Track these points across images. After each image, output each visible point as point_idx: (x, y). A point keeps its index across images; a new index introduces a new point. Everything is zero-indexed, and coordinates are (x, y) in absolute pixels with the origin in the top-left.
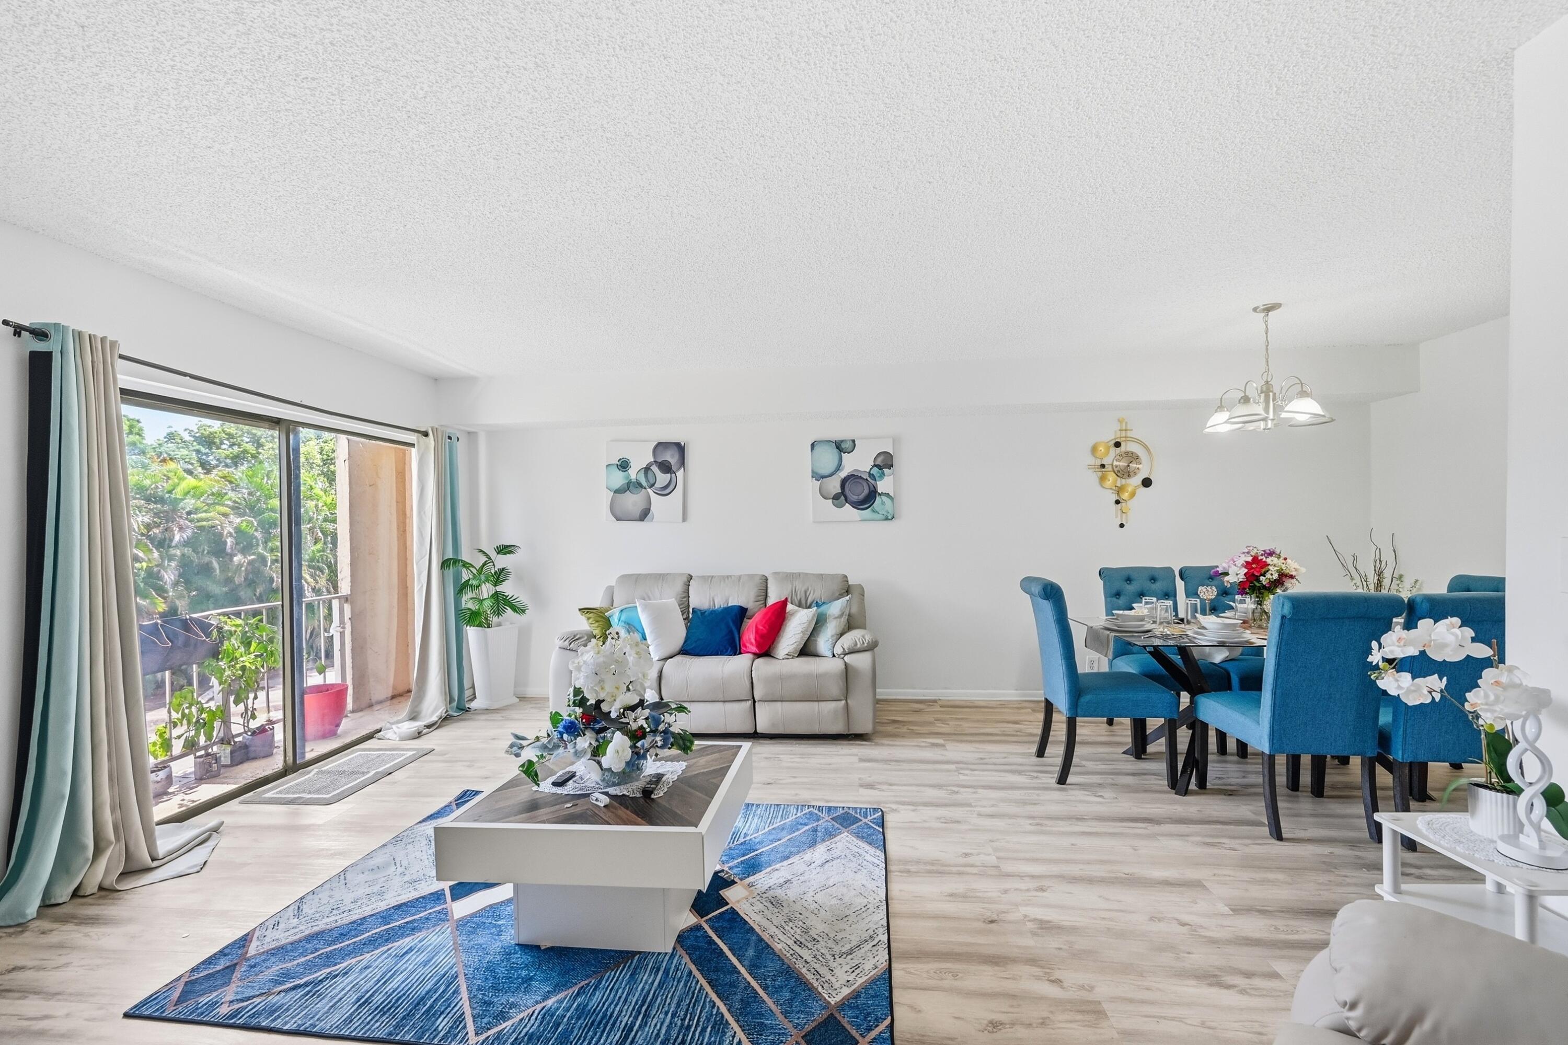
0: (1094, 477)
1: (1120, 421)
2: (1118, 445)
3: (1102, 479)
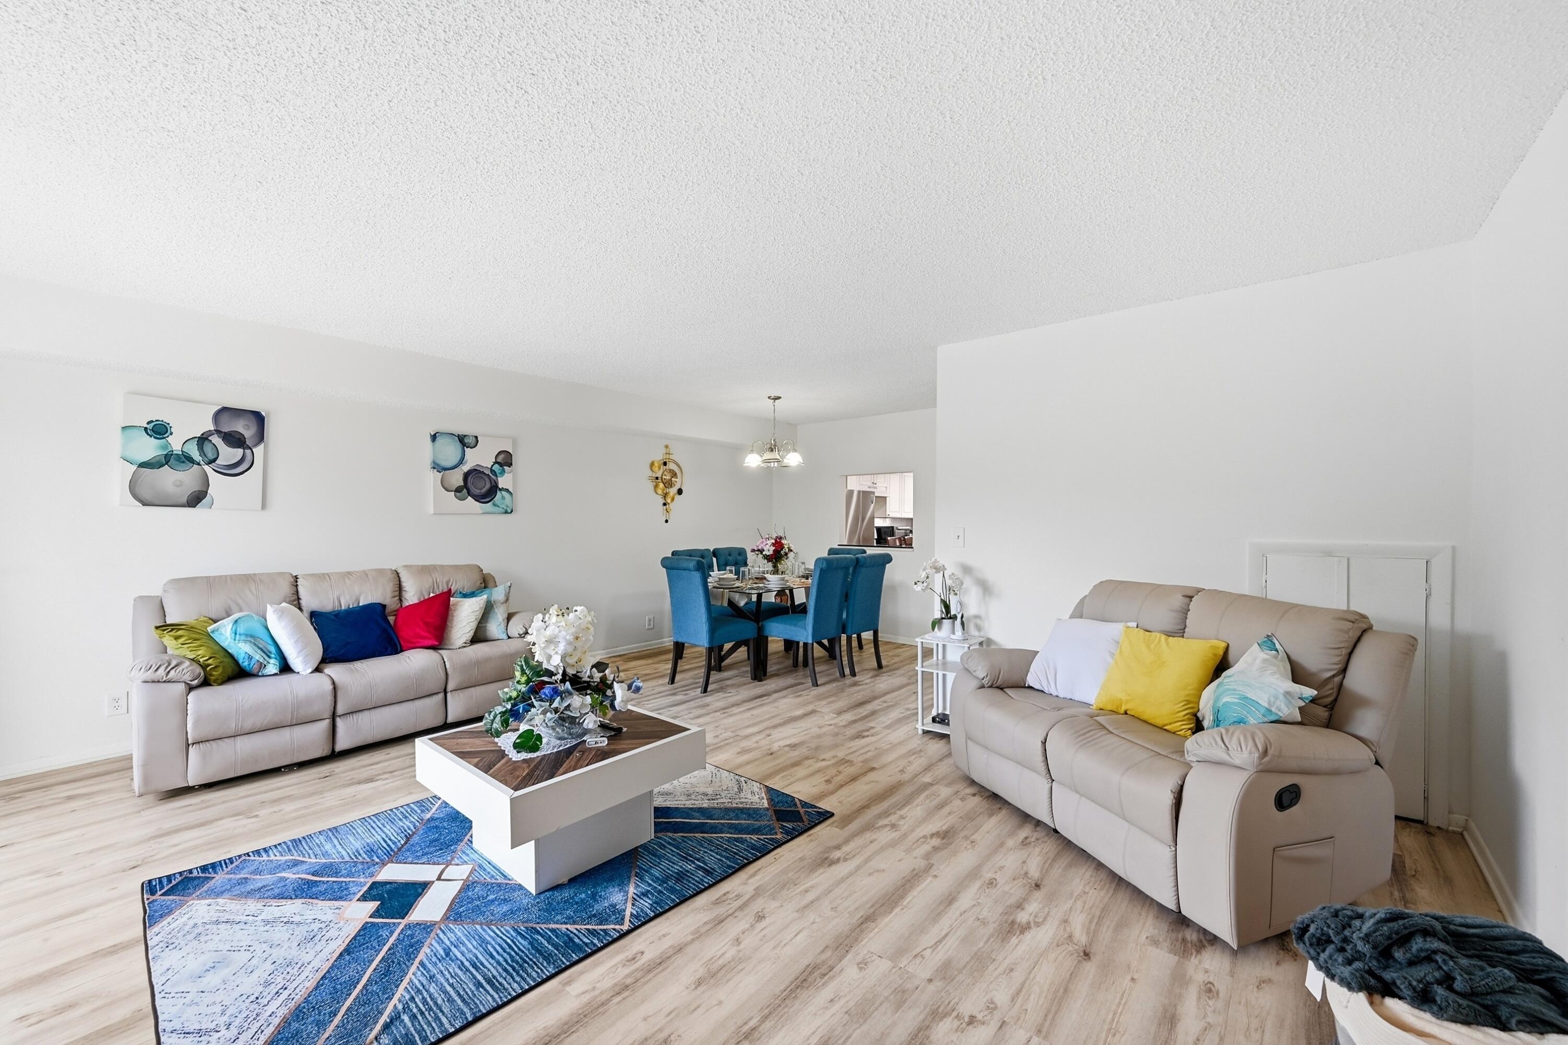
0: (651, 485)
1: (667, 447)
2: (665, 464)
3: (656, 487)
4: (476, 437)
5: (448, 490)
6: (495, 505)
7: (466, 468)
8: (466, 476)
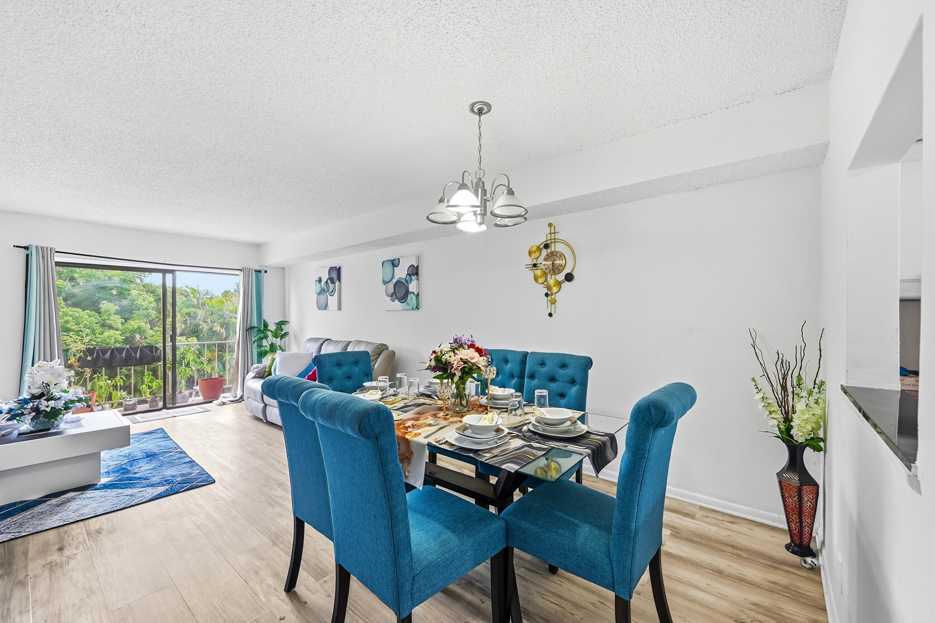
1: (550, 225)
2: (547, 246)
4: (399, 259)
5: (388, 296)
6: (408, 304)
7: (394, 281)
8: (395, 285)
